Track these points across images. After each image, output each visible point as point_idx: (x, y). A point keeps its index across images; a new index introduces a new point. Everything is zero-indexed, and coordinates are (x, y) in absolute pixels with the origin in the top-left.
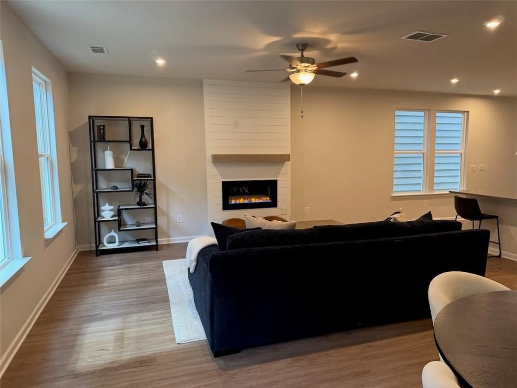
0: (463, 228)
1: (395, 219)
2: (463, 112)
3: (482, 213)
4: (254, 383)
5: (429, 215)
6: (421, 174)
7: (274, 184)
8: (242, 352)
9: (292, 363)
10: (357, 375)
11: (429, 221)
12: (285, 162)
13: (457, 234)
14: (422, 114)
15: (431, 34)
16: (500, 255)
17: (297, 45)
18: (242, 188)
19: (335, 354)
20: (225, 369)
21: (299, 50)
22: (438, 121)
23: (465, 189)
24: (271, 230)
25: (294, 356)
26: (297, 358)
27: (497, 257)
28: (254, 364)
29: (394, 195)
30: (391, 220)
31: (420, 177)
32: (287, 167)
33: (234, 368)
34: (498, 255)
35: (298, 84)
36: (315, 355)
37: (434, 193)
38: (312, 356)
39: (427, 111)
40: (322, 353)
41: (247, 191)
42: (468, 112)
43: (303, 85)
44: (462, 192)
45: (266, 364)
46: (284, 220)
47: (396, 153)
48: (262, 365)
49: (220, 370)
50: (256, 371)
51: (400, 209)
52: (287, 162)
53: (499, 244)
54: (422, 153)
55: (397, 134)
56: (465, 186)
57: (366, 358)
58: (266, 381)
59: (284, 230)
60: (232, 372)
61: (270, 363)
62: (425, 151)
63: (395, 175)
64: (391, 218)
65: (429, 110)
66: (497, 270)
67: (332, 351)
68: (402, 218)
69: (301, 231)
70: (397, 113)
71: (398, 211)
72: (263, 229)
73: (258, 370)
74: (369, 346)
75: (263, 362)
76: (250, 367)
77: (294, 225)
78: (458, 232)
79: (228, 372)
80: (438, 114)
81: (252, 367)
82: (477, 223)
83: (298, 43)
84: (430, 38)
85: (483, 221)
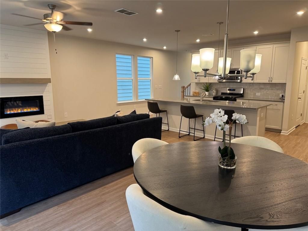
0: (151, 117)
1: (117, 115)
2: (150, 58)
3: (160, 109)
4: (31, 228)
5: (135, 112)
6: (131, 91)
7: (40, 98)
8: (21, 211)
9: (58, 209)
10: (98, 205)
11: (135, 115)
12: (47, 83)
13: (148, 120)
14: (130, 57)
15: (130, 11)
16: (169, 129)
17: (48, 5)
18: (16, 103)
19: (86, 197)
20: (8, 225)
21: (50, 9)
22: (139, 62)
23: (153, 98)
24: (37, 128)
25: (58, 205)
26: (61, 205)
27: (167, 130)
28: (31, 216)
29: (118, 103)
30: (115, 116)
31: (131, 93)
32: (50, 86)
33: (15, 222)
34: (168, 129)
35: (51, 31)
36: (73, 200)
37: (139, 101)
38: (70, 201)
39: (133, 56)
40: (77, 198)
41: (20, 105)
42: (152, 58)
43: (55, 32)
44: (151, 99)
45: (40, 214)
46: (46, 121)
47: (118, 79)
48: (37, 215)
49: (3, 227)
50: (33, 220)
51: (120, 110)
52: (49, 83)
53: (168, 124)
54: (131, 79)
55: (118, 68)
56: (153, 97)
57: (103, 194)
58: (40, 224)
59: (47, 127)
60: (14, 225)
61: (42, 213)
62: (133, 78)
63: (118, 92)
64: (115, 115)
65: (133, 55)
66: (167, 137)
67: (84, 195)
68: (120, 114)
69: (59, 127)
70: (117, 56)
71: (119, 111)
72: (31, 128)
73: (34, 219)
74: (105, 188)
75: (37, 213)
76: (28, 219)
77: (55, 123)
78: (148, 119)
79: (11, 226)
80: (138, 58)
81: (30, 218)
82: (158, 114)
83: (49, 4)
84: (130, 14)
85: (160, 113)
